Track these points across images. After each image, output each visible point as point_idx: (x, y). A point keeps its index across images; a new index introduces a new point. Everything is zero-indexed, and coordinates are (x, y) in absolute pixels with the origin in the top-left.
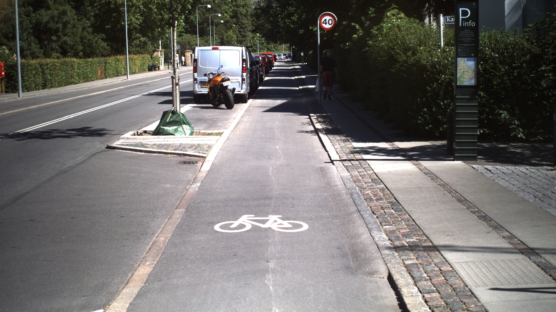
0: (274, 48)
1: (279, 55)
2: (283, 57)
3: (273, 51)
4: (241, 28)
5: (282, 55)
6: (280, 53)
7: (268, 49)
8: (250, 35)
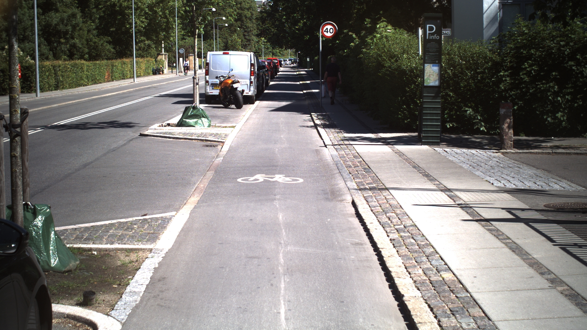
0: (279, 52)
1: (284, 61)
2: (288, 62)
3: (279, 56)
4: (245, 31)
5: (288, 60)
6: (285, 58)
7: (273, 54)
8: (255, 39)
